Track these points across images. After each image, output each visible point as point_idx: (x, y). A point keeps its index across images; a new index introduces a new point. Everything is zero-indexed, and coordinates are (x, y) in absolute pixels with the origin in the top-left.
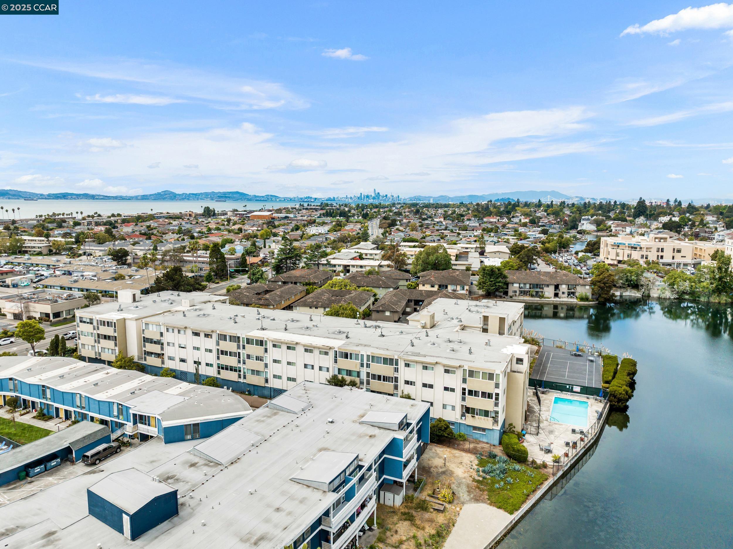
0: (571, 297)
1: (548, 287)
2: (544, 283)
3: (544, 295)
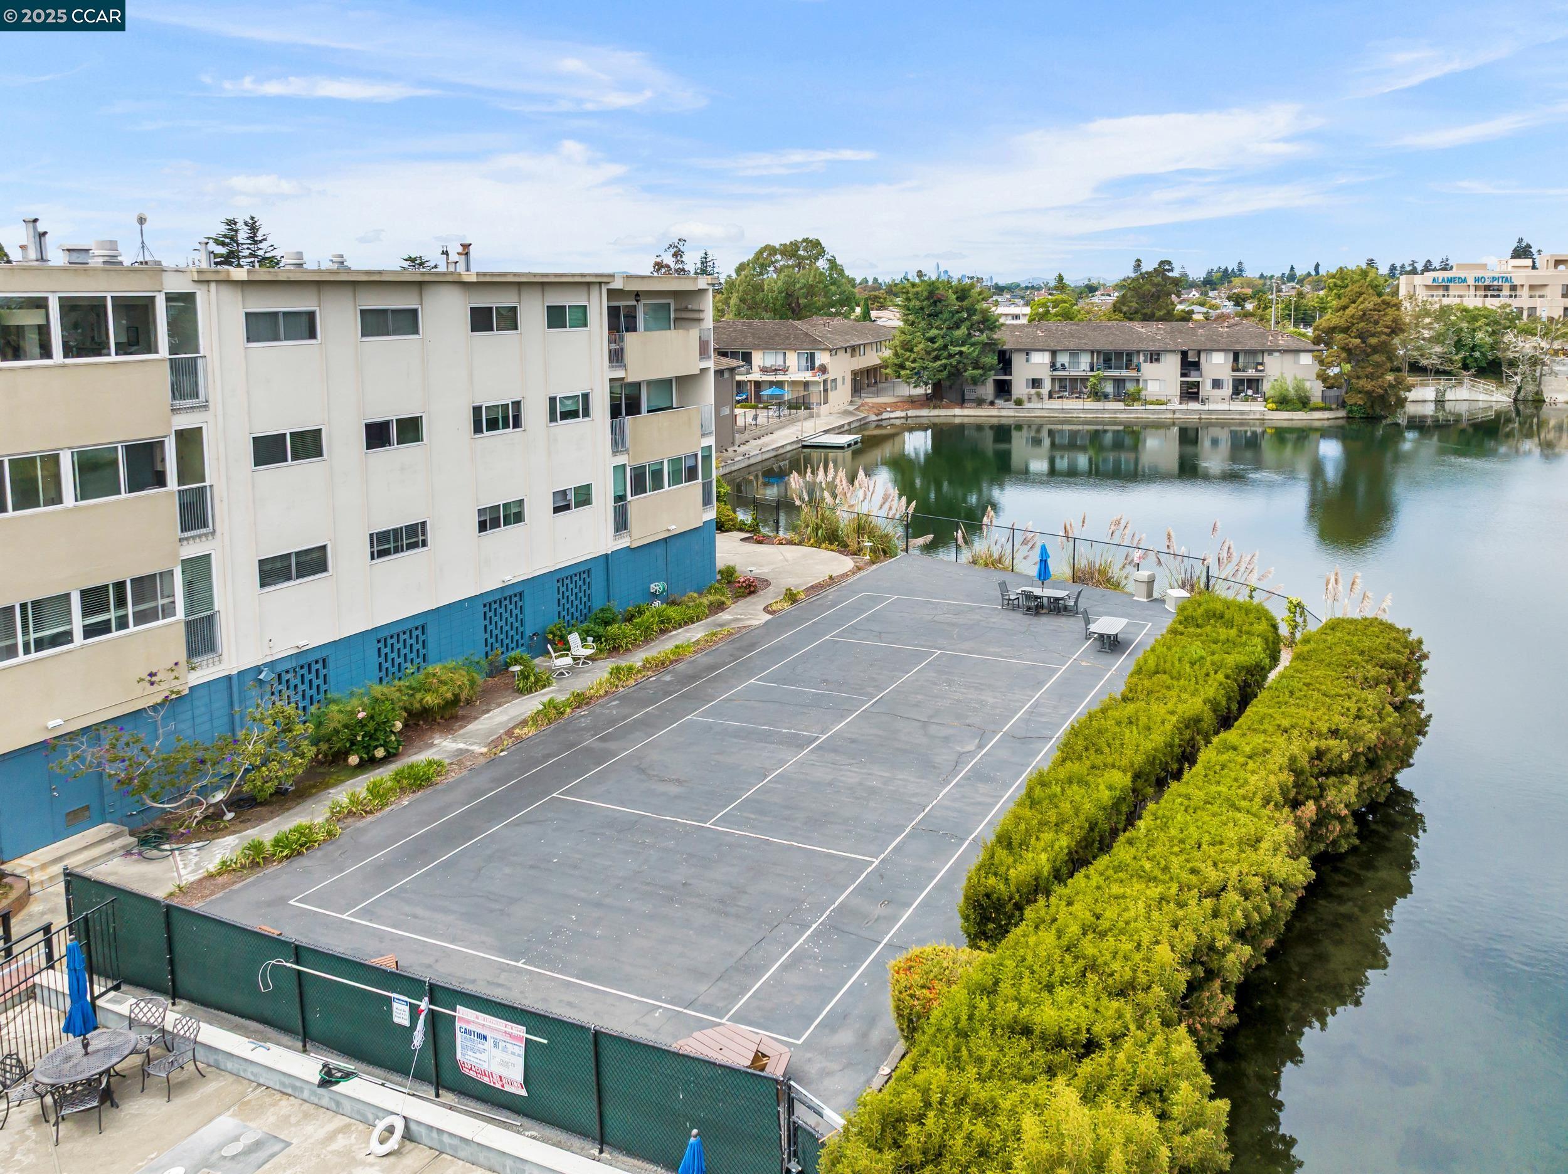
0: (1246, 399)
1: (1158, 360)
2: (1143, 346)
3: (1143, 393)
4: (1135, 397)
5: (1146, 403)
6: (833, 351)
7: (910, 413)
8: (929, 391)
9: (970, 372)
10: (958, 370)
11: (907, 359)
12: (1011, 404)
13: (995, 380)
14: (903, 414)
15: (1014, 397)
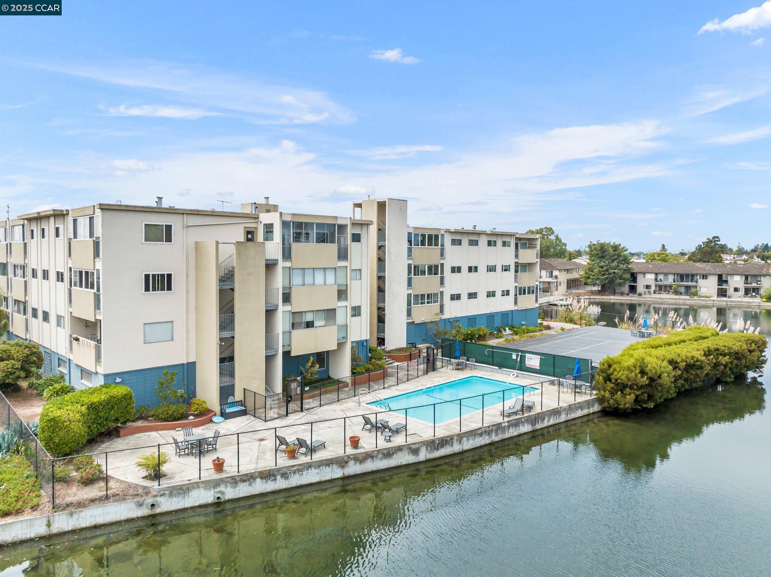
0: (751, 297)
1: (706, 278)
2: (699, 272)
3: (699, 292)
4: (695, 294)
5: (700, 296)
6: (560, 270)
7: (591, 297)
8: (600, 289)
9: (618, 281)
10: (613, 280)
11: (591, 275)
12: (636, 295)
13: (629, 285)
14: (588, 297)
15: (638, 292)
